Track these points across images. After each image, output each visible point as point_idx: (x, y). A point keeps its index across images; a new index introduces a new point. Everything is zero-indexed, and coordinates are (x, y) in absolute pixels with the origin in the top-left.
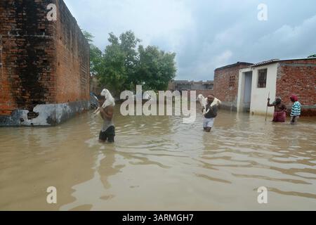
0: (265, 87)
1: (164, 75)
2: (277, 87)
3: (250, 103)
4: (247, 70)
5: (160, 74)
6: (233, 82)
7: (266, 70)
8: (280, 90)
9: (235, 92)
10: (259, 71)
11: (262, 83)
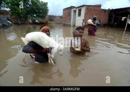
0: (80, 16)
1: (43, 12)
2: (85, 16)
3: (75, 23)
4: (75, 9)
5: (41, 11)
6: (69, 15)
7: (81, 9)
8: (85, 17)
9: (70, 19)
10: (79, 10)
11: (80, 15)
